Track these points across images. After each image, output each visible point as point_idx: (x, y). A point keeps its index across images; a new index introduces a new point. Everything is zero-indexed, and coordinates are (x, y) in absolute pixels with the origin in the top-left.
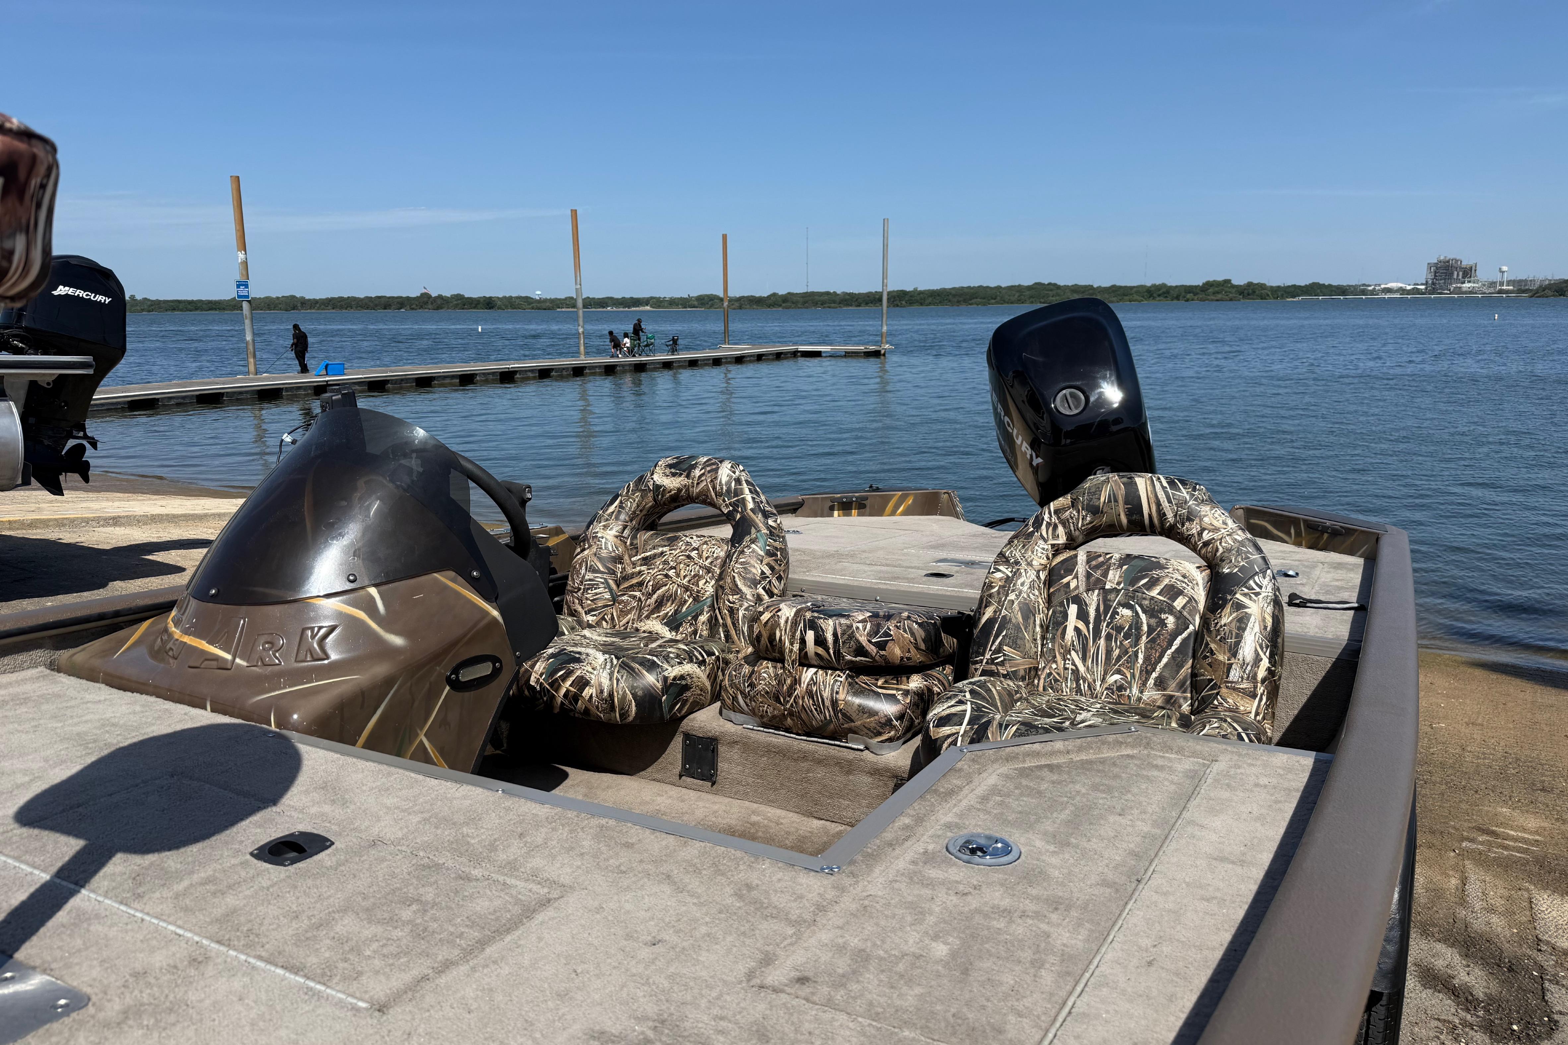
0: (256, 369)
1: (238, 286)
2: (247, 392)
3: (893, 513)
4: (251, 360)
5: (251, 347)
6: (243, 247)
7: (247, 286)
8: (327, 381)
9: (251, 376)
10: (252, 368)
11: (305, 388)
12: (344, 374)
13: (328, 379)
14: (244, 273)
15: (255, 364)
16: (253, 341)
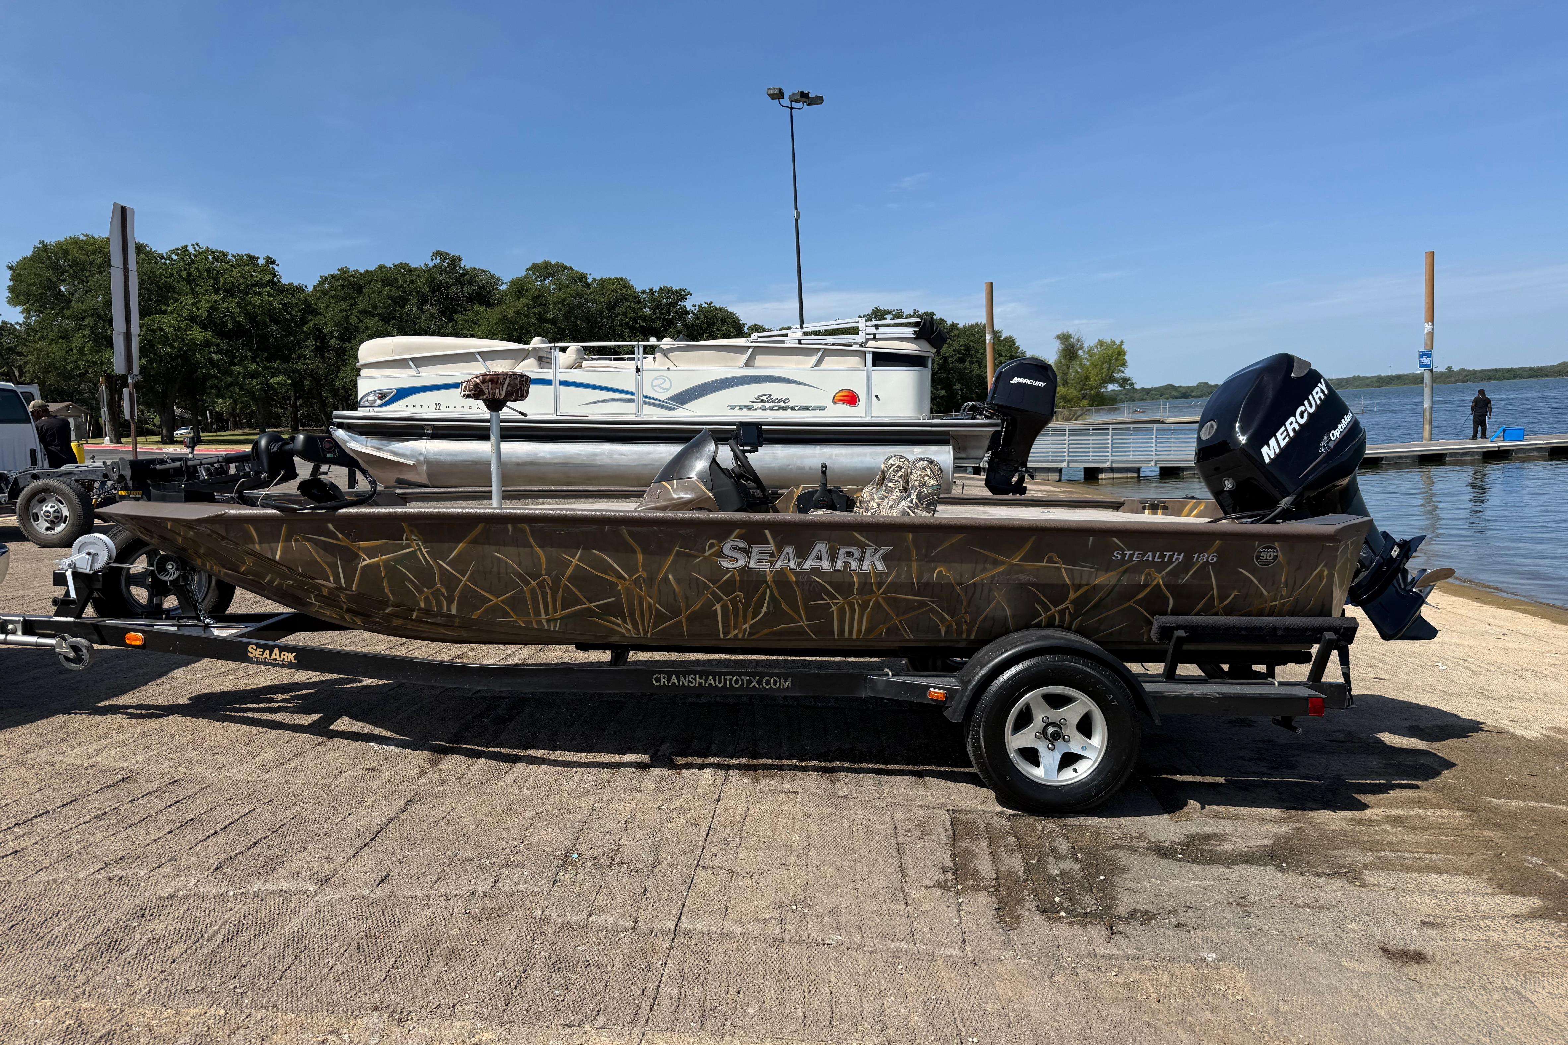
0: (1431, 434)
1: (1422, 356)
2: (1406, 457)
3: (1188, 515)
4: (1427, 427)
5: (1428, 414)
6: (1431, 319)
7: (1429, 356)
8: (1499, 447)
9: (1425, 442)
10: (1426, 434)
11: (1472, 454)
12: (1523, 440)
13: (1500, 444)
14: (1429, 343)
15: (1431, 431)
16: (1431, 408)
